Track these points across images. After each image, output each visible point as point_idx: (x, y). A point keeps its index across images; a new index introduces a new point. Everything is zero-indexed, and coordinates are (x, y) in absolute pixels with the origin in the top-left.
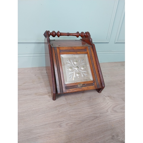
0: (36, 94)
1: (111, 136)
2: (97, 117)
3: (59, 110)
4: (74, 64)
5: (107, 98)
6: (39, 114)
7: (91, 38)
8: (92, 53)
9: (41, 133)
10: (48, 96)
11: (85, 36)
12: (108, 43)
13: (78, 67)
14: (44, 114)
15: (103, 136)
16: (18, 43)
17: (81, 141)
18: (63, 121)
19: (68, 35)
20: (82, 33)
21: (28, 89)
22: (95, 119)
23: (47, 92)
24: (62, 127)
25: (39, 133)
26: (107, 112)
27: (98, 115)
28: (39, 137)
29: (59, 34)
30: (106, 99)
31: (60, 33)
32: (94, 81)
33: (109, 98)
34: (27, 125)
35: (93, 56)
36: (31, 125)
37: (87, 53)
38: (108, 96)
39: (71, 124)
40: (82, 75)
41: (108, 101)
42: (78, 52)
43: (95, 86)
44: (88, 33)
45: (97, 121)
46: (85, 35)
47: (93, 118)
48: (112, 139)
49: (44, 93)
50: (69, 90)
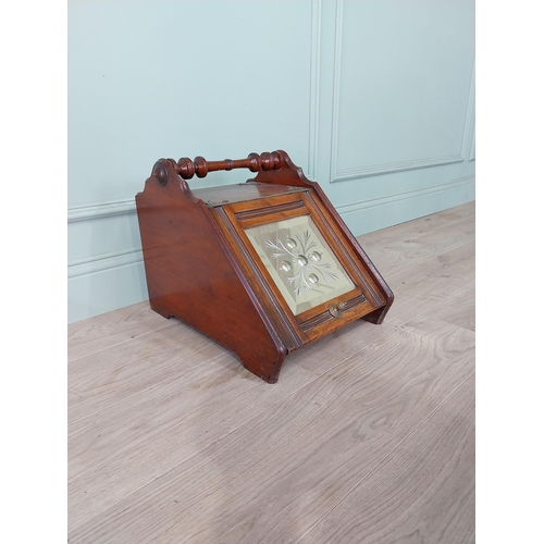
0: (196, 387)
2: (428, 381)
3: (314, 402)
4: (290, 250)
5: (409, 330)
6: (267, 434)
7: (297, 168)
9: (327, 477)
10: (246, 380)
13: (303, 257)
14: (284, 429)
17: (445, 446)
18: (355, 422)
19: (228, 169)
20: (266, 155)
21: (149, 383)
22: (427, 386)
23: (228, 370)
24: (367, 437)
25: (321, 480)
26: (440, 360)
27: (425, 375)
28: (329, 488)
29: (201, 168)
30: (408, 332)
31: (209, 163)
32: (358, 286)
33: (412, 329)
34: (262, 477)
36: (276, 472)
37: (308, 212)
38: (406, 325)
39: (382, 421)
41: (418, 336)
42: (286, 213)
43: (369, 301)
44: (282, 154)
45: (436, 389)
47: (422, 386)
49: (219, 375)
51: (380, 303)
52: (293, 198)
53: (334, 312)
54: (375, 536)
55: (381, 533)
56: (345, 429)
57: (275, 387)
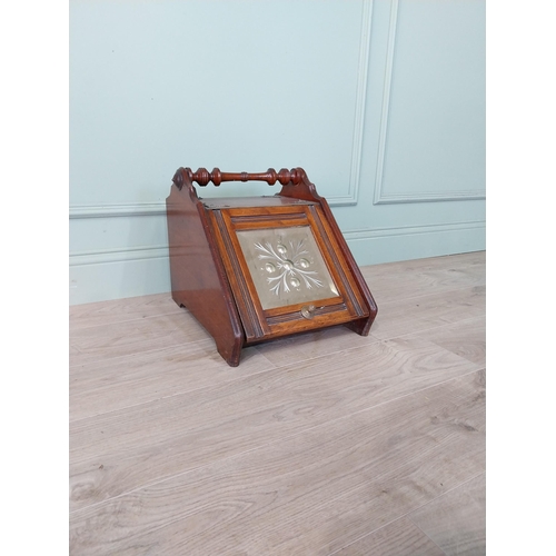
0: (169, 359)
1: (429, 420)
2: (376, 387)
3: (259, 385)
4: (280, 255)
5: (390, 345)
6: (203, 402)
7: (310, 184)
8: (324, 222)
10: (213, 361)
11: (291, 179)
12: (354, 205)
13: (290, 262)
15: (406, 421)
16: (72, 217)
19: (244, 180)
20: (284, 171)
21: (136, 351)
23: (203, 351)
24: (285, 418)
27: (377, 382)
29: (218, 178)
31: (223, 174)
32: (343, 296)
33: (394, 344)
35: (327, 229)
36: (190, 428)
37: (308, 224)
38: (391, 340)
40: (308, 285)
41: (395, 351)
42: (284, 221)
43: (349, 310)
44: (300, 172)
45: (379, 395)
46: (293, 176)
47: (367, 390)
48: (433, 423)
49: (193, 354)
50: (280, 327)
51: (360, 314)
52: (295, 210)
53: (305, 314)
54: (237, 487)
55: (244, 487)
56: (271, 410)
57: (234, 369)
